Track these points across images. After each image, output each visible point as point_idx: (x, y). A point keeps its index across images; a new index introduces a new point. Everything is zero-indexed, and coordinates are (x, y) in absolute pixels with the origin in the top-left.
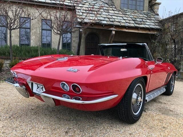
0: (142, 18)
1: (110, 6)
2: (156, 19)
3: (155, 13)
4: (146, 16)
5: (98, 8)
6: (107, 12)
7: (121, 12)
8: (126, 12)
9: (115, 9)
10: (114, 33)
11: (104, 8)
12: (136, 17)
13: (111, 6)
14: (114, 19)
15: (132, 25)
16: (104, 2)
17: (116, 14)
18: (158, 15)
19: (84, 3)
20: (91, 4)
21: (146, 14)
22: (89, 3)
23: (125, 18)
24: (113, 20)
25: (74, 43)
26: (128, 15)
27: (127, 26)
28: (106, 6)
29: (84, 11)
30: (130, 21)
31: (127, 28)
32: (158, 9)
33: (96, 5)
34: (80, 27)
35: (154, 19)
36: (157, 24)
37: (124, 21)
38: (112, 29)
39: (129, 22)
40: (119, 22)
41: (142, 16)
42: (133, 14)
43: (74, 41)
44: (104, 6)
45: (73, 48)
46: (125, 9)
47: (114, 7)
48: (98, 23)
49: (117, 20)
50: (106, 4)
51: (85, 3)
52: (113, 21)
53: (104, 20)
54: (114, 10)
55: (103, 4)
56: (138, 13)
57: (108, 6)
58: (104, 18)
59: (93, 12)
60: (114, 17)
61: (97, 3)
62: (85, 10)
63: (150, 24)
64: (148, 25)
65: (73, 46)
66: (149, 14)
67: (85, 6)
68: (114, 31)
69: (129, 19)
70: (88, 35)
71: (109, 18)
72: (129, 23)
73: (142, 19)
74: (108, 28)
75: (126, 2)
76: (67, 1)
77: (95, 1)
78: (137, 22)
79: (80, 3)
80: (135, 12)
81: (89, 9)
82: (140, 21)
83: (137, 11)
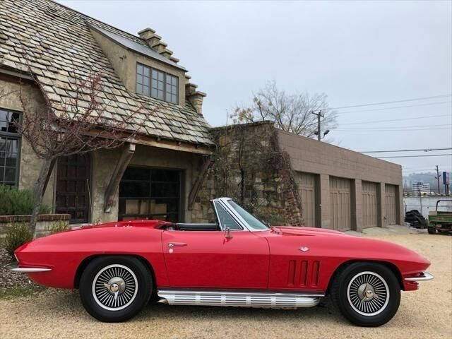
0: (179, 119)
1: (115, 86)
2: (202, 125)
3: (196, 112)
4: (185, 117)
6: (112, 98)
7: (140, 102)
8: (149, 104)
9: (128, 95)
10: (133, 148)
11: (105, 89)
12: (170, 117)
13: (117, 87)
14: (132, 117)
15: (168, 135)
16: (100, 73)
17: (132, 107)
18: (201, 115)
20: (72, 74)
21: (183, 112)
22: (68, 71)
23: (151, 118)
24: (131, 120)
25: (26, 168)
26: (155, 111)
27: (160, 137)
28: (106, 84)
29: (63, 92)
30: (163, 125)
31: (159, 139)
32: (201, 105)
33: (83, 78)
35: (198, 124)
36: (205, 135)
37: (151, 125)
38: (129, 140)
39: (160, 126)
40: (144, 126)
41: (178, 115)
42: (162, 111)
43: (27, 162)
44: (102, 83)
45: (24, 181)
46: (145, 97)
47: (124, 89)
48: (104, 125)
49: (138, 121)
50: (106, 80)
51: (58, 69)
52: (131, 124)
54: (125, 97)
56: (170, 109)
57: (110, 85)
58: (112, 113)
59: (85, 97)
60: (130, 113)
61: (86, 74)
62: (65, 90)
63: (195, 134)
64: (193, 136)
65: (24, 176)
66: (188, 114)
67: (59, 77)
68: (133, 144)
69: (158, 120)
71: (121, 115)
72: (162, 130)
73: (180, 122)
74: (122, 138)
75: (146, 81)
76: (8, 56)
77: (79, 68)
78: (174, 128)
79: (44, 67)
80: (164, 105)
81: (73, 88)
82: (179, 127)
83: (167, 103)
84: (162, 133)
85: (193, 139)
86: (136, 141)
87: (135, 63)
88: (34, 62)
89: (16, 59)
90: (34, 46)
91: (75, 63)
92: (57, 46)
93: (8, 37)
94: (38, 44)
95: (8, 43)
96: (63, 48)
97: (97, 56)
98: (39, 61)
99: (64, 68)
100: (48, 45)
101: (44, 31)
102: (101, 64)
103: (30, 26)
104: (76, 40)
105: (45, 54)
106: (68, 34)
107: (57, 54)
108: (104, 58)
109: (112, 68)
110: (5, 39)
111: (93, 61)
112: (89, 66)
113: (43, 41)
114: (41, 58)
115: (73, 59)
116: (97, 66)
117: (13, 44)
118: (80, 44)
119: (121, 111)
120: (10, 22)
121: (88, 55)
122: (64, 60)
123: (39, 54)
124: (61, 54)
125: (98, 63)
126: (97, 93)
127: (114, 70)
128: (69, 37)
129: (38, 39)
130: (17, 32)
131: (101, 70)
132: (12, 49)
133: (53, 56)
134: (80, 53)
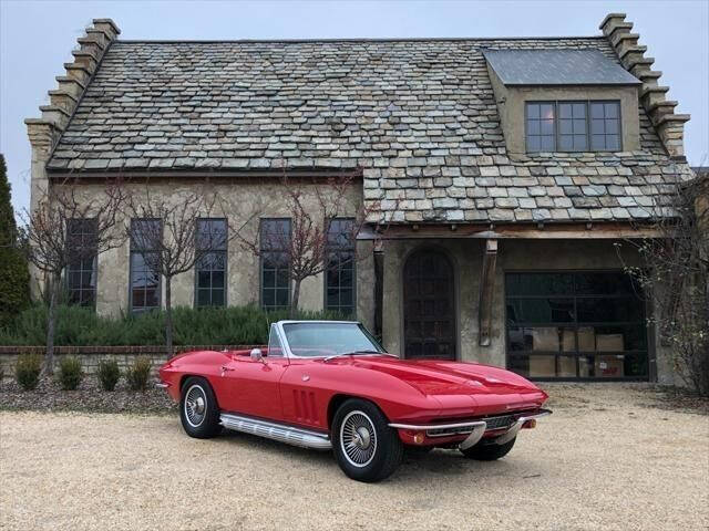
0: (607, 181)
1: (487, 150)
2: (668, 180)
3: (668, 155)
4: (629, 172)
5: (442, 166)
6: (473, 174)
7: (528, 167)
8: (546, 167)
9: (506, 161)
10: (493, 246)
11: (465, 161)
12: (585, 181)
13: (491, 150)
14: (494, 198)
15: (561, 215)
16: (467, 137)
17: (505, 179)
18: (682, 159)
19: (394, 153)
20: (418, 152)
21: (626, 163)
22: (412, 150)
23: (539, 191)
24: (490, 203)
25: (364, 287)
26: (553, 176)
27: (541, 221)
28: (471, 152)
29: (392, 184)
30: (556, 200)
31: (541, 226)
32: (681, 138)
33: (433, 153)
35: (657, 180)
36: (666, 200)
37: (531, 203)
38: (484, 234)
39: (549, 203)
40: (512, 209)
41: (611, 171)
42: (573, 172)
43: (364, 280)
44: (464, 152)
45: (362, 303)
46: (542, 155)
47: (502, 151)
48: (433, 220)
49: (503, 203)
50: (474, 145)
51: (398, 150)
52: (486, 209)
53: (454, 209)
54: (498, 165)
55: (462, 145)
56: (594, 164)
57: (479, 151)
58: (458, 199)
59: (422, 184)
60: (493, 192)
61: (442, 146)
62: (396, 179)
63: (636, 202)
64: (626, 207)
65: (362, 298)
66: (640, 163)
67: (395, 163)
68: (493, 239)
69: (552, 191)
70: (412, 256)
71: (474, 199)
72: (549, 208)
73: (607, 185)
74: (471, 234)
76: (338, 153)
77: (433, 139)
78: (582, 200)
79: (379, 154)
80: (583, 160)
81: (409, 173)
82: (597, 197)
83: (593, 155)
84: (546, 215)
85: (621, 214)
86: (497, 235)
87: (523, 103)
88: (369, 150)
89: (346, 154)
90: (376, 127)
91: (429, 133)
92: (414, 113)
93: (347, 124)
94: (386, 120)
95: (343, 134)
96: (422, 113)
97: (478, 107)
98: (375, 146)
99: (408, 146)
100: (400, 117)
101: (402, 98)
102: (479, 119)
103: (385, 97)
104: (451, 92)
105: (388, 133)
106: (442, 87)
107: (406, 127)
108: (490, 107)
109: (497, 121)
110: (340, 131)
111: (466, 118)
112: (454, 129)
113: (395, 114)
114: (379, 142)
115: (430, 127)
116: (468, 125)
117: (349, 134)
118: (455, 97)
119: (478, 192)
120: (356, 103)
121: (462, 111)
122: (416, 133)
123: (379, 136)
124: (412, 126)
125: (474, 119)
126: (446, 172)
127: (499, 122)
128: (440, 92)
129: (388, 114)
130: (362, 113)
131: (472, 131)
132: (345, 141)
133: (398, 133)
134: (447, 113)
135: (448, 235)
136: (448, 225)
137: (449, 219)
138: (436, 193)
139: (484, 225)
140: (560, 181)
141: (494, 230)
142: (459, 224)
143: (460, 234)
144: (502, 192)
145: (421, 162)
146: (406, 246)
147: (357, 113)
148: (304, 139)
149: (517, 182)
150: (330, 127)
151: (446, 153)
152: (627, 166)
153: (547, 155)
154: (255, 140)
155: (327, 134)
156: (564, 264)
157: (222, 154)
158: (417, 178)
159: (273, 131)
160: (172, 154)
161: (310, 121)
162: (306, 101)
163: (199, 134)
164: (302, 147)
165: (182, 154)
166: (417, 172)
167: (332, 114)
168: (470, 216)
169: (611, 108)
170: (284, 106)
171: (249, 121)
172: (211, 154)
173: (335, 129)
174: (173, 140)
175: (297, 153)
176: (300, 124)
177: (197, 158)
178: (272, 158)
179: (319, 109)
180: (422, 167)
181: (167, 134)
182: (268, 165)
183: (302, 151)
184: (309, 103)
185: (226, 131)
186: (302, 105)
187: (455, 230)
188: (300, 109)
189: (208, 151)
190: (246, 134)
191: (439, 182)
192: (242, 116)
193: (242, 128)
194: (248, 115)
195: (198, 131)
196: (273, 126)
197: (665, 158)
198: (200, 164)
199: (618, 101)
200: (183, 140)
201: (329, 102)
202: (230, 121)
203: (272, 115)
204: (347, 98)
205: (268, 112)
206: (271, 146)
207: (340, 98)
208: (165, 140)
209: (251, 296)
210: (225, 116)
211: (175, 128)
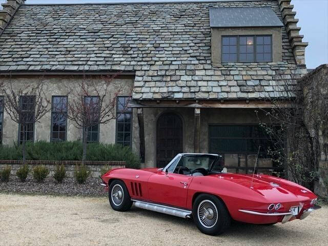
0: (261, 78)
1: (201, 62)
2: (294, 77)
3: (296, 64)
4: (274, 73)
5: (176, 70)
6: (191, 74)
7: (221, 70)
8: (231, 70)
9: (210, 67)
10: (198, 111)
11: (188, 67)
12: (249, 78)
13: (203, 62)
14: (200, 87)
15: (233, 96)
16: (192, 54)
17: (208, 77)
18: (304, 66)
19: (153, 63)
20: (165, 62)
21: (274, 68)
22: (163, 61)
23: (222, 83)
24: (197, 89)
26: (233, 75)
27: (222, 99)
28: (193, 62)
29: (150, 79)
30: (232, 88)
32: (303, 55)
33: (173, 63)
34: (138, 106)
35: (288, 77)
36: (290, 88)
37: (219, 90)
38: (193, 105)
39: (227, 89)
40: (208, 92)
41: (264, 73)
42: (244, 73)
43: (135, 128)
44: (189, 62)
45: (135, 140)
46: (229, 64)
47: (209, 62)
48: (167, 98)
49: (203, 89)
50: (195, 59)
51: (156, 61)
52: (194, 92)
53: (178, 92)
54: (205, 70)
55: (189, 59)
56: (256, 69)
57: (197, 62)
58: (181, 87)
59: (164, 79)
60: (200, 83)
61: (178, 59)
62: (152, 76)
63: (274, 89)
64: (268, 92)
66: (281, 68)
67: (154, 68)
68: (198, 108)
69: (230, 83)
71: (190, 87)
72: (227, 92)
73: (260, 80)
74: (187, 105)
75: (234, 49)
77: (175, 56)
78: (245, 88)
79: (146, 63)
80: (251, 66)
81: (159, 73)
82: (254, 86)
83: (256, 64)
84: (225, 95)
86: (200, 106)
88: (140, 61)
89: (128, 63)
90: (147, 49)
91: (173, 52)
92: (167, 42)
93: (132, 48)
94: (152, 46)
95: (129, 52)
96: (172, 42)
97: (201, 39)
98: (144, 59)
99: (161, 59)
100: (159, 44)
101: (163, 34)
102: (200, 45)
103: (154, 33)
104: (189, 30)
105: (152, 52)
106: (184, 28)
107: (162, 49)
108: (207, 39)
109: (209, 46)
110: (128, 51)
111: (194, 45)
112: (186, 50)
113: (157, 42)
114: (147, 57)
115: (174, 49)
116: (194, 48)
117: (132, 52)
118: (190, 33)
119: (193, 83)
120: (139, 36)
121: (192, 40)
122: (166, 52)
123: (147, 54)
124: (165, 49)
125: (197, 45)
126: (178, 73)
127: (211, 47)
128: (183, 31)
129: (154, 42)
130: (140, 42)
131: (195, 51)
132: (130, 56)
133: (157, 52)
134: (184, 42)
135: (175, 105)
136: (175, 101)
137: (175, 97)
138: (171, 84)
139: (193, 100)
140: (236, 78)
141: (198, 103)
142: (180, 100)
143: (181, 105)
144: (205, 83)
145: (166, 67)
146: (159, 111)
147: (138, 42)
148: (108, 55)
149: (214, 78)
150: (123, 49)
151: (179, 63)
152: (273, 70)
153: (232, 64)
154: (84, 56)
155: (121, 52)
156: (240, 121)
157: (66, 63)
158: (163, 76)
159: (94, 51)
160: (41, 63)
161: (113, 46)
162: (113, 35)
163: (56, 53)
164: (107, 59)
165: (46, 63)
166: (163, 73)
167: (125, 42)
168: (186, 96)
169: (267, 39)
170: (102, 38)
171: (83, 46)
172: (61, 63)
173: (125, 50)
174: (43, 56)
175: (104, 63)
176: (108, 47)
177: (53, 65)
178: (90, 65)
179: (119, 39)
180: (166, 70)
181: (41, 53)
182: (88, 69)
183: (106, 61)
184: (114, 36)
185: (70, 51)
186: (111, 37)
187: (178, 103)
188: (109, 39)
189: (59, 62)
190: (79, 53)
191: (174, 78)
192: (80, 43)
193: (78, 49)
194: (83, 43)
195: (56, 51)
196: (94, 49)
197: (294, 66)
198: (54, 68)
199: (271, 35)
200: (48, 56)
201: (125, 36)
202: (73, 46)
203: (94, 43)
204: (134, 34)
205: (93, 41)
206: (91, 59)
207: (131, 34)
208: (38, 56)
209: (78, 136)
210: (71, 43)
211: (45, 50)
